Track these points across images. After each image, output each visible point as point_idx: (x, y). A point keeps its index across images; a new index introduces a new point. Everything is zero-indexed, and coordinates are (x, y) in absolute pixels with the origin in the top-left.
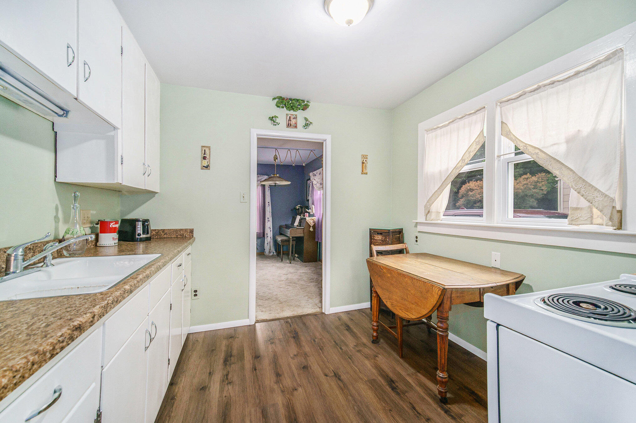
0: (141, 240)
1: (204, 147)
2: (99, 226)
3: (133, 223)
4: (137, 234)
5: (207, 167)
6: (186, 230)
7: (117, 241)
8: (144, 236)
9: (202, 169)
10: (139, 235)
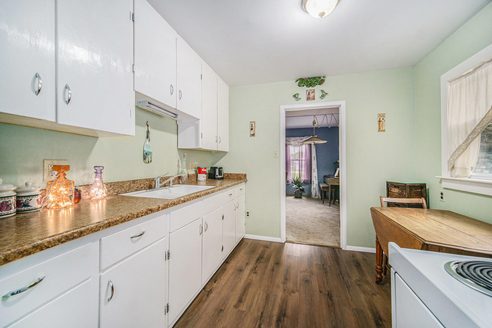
0: (219, 179)
1: (251, 122)
2: (198, 170)
3: (214, 169)
4: (216, 175)
5: (253, 135)
6: (242, 174)
7: (206, 178)
8: (220, 177)
9: (250, 136)
10: (217, 176)
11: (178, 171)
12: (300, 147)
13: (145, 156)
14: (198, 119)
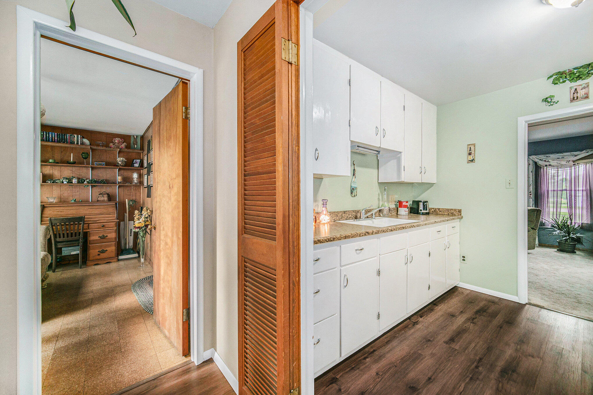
0: (423, 214)
1: (469, 145)
2: (398, 204)
3: (417, 203)
4: (420, 210)
5: (472, 161)
6: (455, 210)
7: (407, 213)
8: (425, 211)
9: (468, 163)
10: (421, 210)
11: (379, 204)
12: (571, 170)
13: (352, 190)
14: (400, 152)
